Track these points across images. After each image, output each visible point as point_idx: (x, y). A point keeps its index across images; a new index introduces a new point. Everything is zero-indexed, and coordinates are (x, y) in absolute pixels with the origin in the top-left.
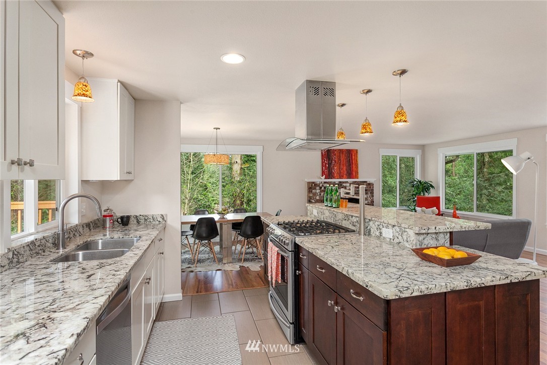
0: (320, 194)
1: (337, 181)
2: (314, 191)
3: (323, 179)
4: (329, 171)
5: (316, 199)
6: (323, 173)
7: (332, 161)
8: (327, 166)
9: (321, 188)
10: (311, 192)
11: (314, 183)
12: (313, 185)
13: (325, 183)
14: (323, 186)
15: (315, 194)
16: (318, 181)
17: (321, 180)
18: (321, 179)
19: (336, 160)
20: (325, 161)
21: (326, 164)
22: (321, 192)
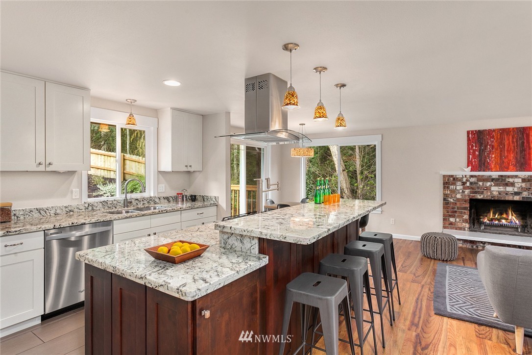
0: (463, 192)
1: (495, 174)
2: (452, 187)
3: (468, 172)
4: (480, 161)
5: (455, 197)
6: (469, 163)
7: (486, 146)
8: (477, 153)
9: (464, 184)
10: (448, 188)
11: (452, 176)
12: (452, 179)
13: (472, 176)
14: (467, 180)
15: (454, 191)
16: (459, 174)
17: (464, 173)
18: (463, 171)
19: (495, 144)
20: (473, 146)
21: (474, 151)
22: (464, 188)
